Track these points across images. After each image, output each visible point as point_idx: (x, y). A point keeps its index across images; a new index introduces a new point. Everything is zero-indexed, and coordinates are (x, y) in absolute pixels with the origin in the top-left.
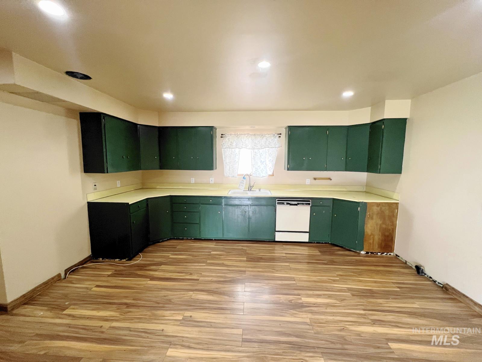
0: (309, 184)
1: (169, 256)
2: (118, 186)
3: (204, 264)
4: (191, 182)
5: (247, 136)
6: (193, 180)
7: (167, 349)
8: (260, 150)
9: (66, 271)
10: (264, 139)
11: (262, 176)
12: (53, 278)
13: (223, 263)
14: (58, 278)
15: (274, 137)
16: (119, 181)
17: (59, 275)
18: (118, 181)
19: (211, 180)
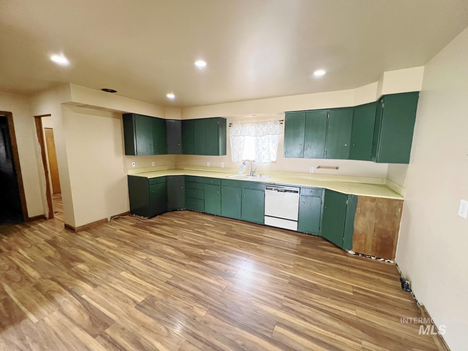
0: (313, 172)
1: (174, 221)
2: (153, 166)
3: (191, 231)
4: (208, 166)
5: (251, 124)
6: (208, 164)
7: (123, 271)
8: (262, 137)
9: (112, 218)
10: (266, 126)
11: (263, 162)
12: (102, 220)
13: (205, 233)
14: (106, 221)
15: (276, 124)
16: (154, 162)
17: (106, 219)
18: (152, 162)
19: (222, 165)
